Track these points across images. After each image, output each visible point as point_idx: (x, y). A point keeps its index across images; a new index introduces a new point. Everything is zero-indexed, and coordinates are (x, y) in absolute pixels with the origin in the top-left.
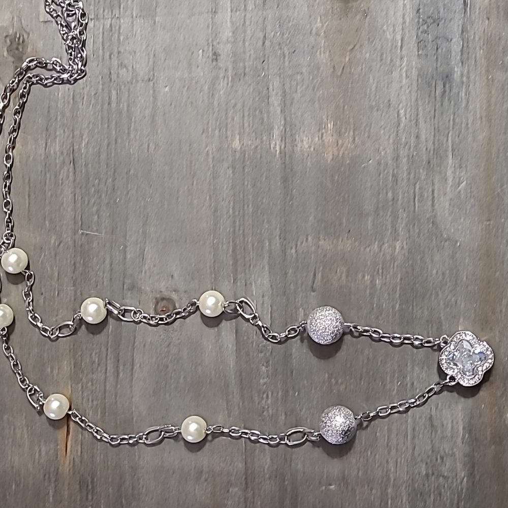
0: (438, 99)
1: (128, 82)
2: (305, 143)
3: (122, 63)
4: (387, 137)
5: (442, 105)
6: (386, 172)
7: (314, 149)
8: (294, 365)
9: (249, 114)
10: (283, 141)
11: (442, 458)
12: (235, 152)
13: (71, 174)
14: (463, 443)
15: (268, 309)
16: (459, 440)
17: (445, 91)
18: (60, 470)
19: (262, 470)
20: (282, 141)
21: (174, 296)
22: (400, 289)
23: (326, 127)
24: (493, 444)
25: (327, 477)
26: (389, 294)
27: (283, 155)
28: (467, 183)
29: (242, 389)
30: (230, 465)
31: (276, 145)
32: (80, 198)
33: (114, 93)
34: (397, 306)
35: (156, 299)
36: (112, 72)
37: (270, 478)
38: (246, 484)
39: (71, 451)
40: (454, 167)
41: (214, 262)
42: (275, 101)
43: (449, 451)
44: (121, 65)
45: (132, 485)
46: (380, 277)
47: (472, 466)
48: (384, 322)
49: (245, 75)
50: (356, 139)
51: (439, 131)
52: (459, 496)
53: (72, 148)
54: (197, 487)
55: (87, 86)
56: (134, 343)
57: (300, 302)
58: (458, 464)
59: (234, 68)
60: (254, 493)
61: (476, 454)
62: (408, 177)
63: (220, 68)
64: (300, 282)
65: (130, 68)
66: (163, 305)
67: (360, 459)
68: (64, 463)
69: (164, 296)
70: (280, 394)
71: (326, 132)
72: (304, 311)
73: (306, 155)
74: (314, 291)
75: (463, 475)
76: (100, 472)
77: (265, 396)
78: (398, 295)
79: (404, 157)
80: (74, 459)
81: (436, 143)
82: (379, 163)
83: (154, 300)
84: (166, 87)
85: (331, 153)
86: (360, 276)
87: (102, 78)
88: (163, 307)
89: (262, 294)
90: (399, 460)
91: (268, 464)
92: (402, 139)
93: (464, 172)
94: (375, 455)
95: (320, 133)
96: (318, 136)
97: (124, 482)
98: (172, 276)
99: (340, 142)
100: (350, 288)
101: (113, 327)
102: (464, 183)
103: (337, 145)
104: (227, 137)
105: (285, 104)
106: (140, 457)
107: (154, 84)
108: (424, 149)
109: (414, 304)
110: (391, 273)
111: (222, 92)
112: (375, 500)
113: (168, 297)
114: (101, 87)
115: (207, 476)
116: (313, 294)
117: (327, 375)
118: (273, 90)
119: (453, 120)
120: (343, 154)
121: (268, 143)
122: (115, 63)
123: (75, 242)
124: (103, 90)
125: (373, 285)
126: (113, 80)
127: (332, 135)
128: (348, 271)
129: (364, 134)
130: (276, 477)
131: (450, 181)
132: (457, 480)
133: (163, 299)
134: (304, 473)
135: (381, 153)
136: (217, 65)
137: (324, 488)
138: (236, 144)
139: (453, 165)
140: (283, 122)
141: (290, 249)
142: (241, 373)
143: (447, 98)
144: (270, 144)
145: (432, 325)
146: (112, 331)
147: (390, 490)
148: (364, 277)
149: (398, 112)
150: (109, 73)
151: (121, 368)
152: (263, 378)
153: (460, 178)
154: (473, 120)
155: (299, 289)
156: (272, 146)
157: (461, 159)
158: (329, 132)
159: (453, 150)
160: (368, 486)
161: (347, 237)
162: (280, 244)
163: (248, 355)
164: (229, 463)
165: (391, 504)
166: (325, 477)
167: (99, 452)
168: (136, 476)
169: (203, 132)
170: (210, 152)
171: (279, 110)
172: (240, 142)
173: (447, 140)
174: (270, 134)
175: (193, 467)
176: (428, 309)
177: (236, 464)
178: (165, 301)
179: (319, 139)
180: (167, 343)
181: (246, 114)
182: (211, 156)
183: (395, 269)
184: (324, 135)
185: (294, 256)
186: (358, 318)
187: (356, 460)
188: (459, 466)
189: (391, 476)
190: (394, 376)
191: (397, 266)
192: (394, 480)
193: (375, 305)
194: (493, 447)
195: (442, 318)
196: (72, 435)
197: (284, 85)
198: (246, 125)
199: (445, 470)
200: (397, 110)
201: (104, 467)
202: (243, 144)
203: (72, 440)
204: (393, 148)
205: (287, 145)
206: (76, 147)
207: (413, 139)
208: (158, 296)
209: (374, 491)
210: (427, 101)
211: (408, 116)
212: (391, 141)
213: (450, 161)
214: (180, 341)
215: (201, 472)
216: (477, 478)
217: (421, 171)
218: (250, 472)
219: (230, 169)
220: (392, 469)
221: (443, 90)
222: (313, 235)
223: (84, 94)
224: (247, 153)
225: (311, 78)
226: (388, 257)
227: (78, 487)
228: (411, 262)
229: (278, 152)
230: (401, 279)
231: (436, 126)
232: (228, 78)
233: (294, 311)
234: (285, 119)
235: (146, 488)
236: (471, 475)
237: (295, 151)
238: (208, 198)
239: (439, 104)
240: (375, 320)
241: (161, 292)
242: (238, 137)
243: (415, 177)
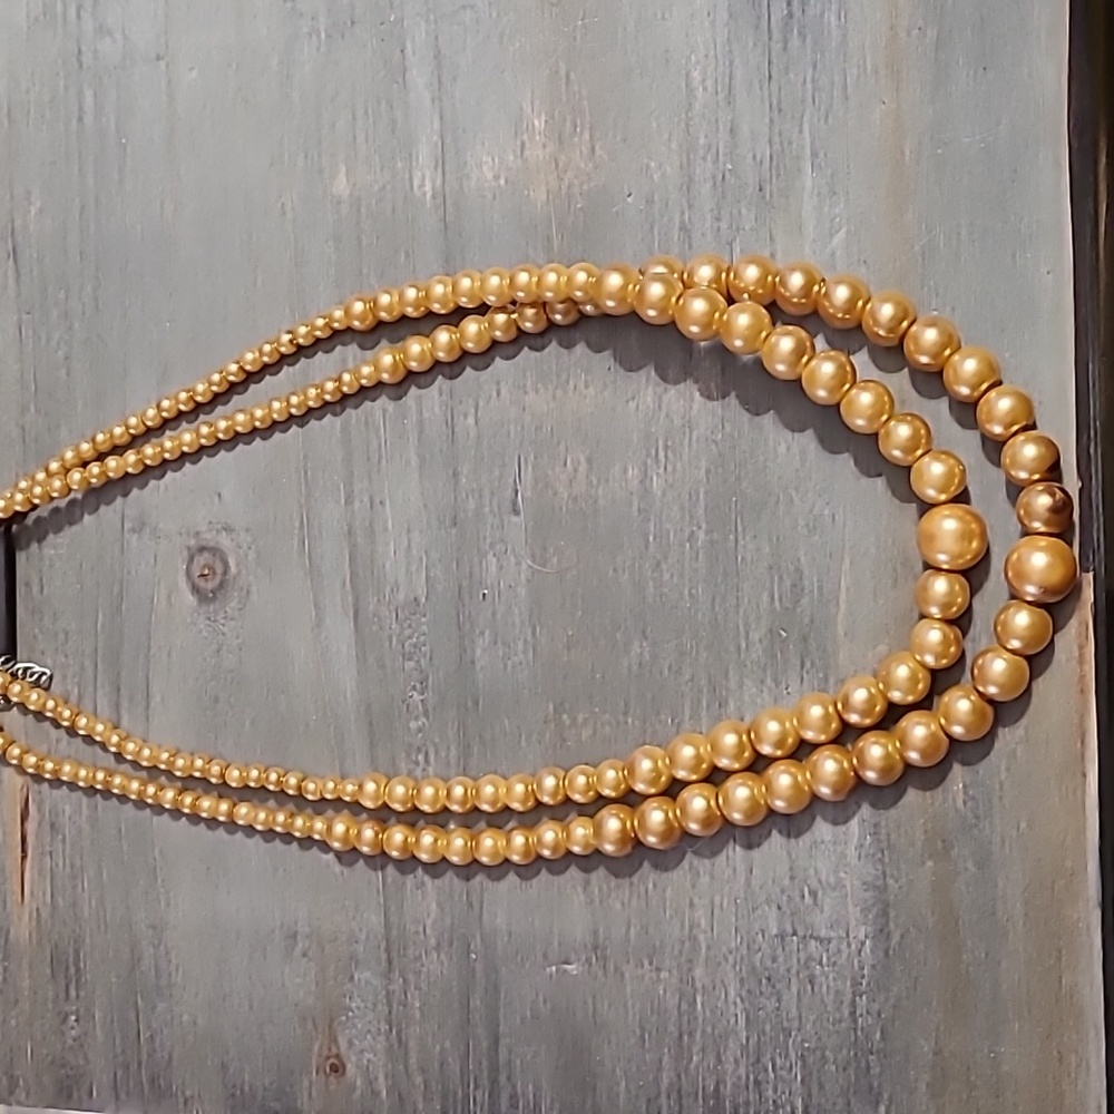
0: (776, 35)
1: (115, 68)
2: (486, 166)
3: (101, 27)
4: (666, 137)
5: (785, 49)
6: (666, 219)
7: (506, 182)
8: (481, 685)
9: (366, 112)
10: (440, 170)
11: (813, 894)
12: (339, 203)
13: (11, 282)
14: (859, 858)
15: (421, 559)
16: (852, 852)
17: (790, 15)
18: (11, 937)
19: (421, 929)
20: (436, 168)
21: (224, 541)
22: (706, 493)
23: (530, 127)
24: (931, 857)
25: (560, 944)
26: (682, 509)
27: (439, 201)
28: (848, 232)
29: (372, 745)
30: (354, 918)
31: (425, 181)
32: (31, 332)
33: (89, 93)
34: (701, 535)
35: (189, 548)
36: (84, 49)
37: (438, 947)
38: (390, 962)
39: (32, 893)
40: (819, 194)
41: (305, 457)
42: (419, 78)
43: (828, 876)
44: (102, 30)
45: (156, 966)
46: (661, 471)
47: (882, 910)
48: (672, 576)
49: (353, 23)
50: (597, 149)
51: (780, 111)
52: (856, 984)
53: (10, 226)
54: (287, 971)
55: (34, 85)
56: (149, 648)
57: (488, 541)
58: (851, 908)
59: (329, 11)
60: (405, 981)
61: (890, 881)
62: (716, 225)
63: (301, 15)
64: (486, 492)
65: (118, 36)
66: (202, 563)
67: (629, 901)
68: (20, 919)
69: (204, 543)
70: (453, 752)
71: (532, 139)
72: (498, 560)
73: (490, 196)
74: (516, 512)
75: (862, 937)
76: (91, 936)
77: (421, 758)
78: (701, 511)
79: (705, 181)
80: (37, 909)
81: (776, 139)
82: (650, 202)
83: (185, 553)
84: (192, 69)
85: (543, 188)
86: (617, 469)
87: (64, 63)
88: (204, 567)
89: (406, 526)
90: (717, 902)
91: (433, 915)
92: (698, 138)
93: (842, 205)
94: (664, 891)
95: (519, 143)
96: (514, 151)
97: (139, 960)
98: (219, 495)
99: (563, 159)
100: (596, 502)
101: (104, 616)
102: (844, 230)
103: (557, 166)
104: (321, 171)
105: (440, 82)
106: (168, 905)
107: (167, 65)
108: (750, 155)
109: (740, 528)
110: (685, 457)
111: (307, 68)
112: (668, 994)
113: (212, 544)
114: (62, 84)
115: (307, 944)
116: (514, 519)
117: (551, 707)
118: (414, 53)
119: (813, 80)
120: (569, 187)
121: (407, 176)
122: (88, 24)
123: (24, 430)
124: (66, 88)
125: (645, 491)
126: (85, 66)
127: (544, 146)
128: (589, 461)
129: (615, 136)
130: (451, 944)
131: (810, 228)
132: (849, 945)
133: (202, 549)
134: (510, 935)
135: (652, 176)
136: (293, 9)
137: (554, 968)
138: (341, 185)
139: (816, 192)
140: (437, 125)
141: (462, 418)
142: (369, 707)
143: (795, 31)
144: (411, 179)
145: (781, 578)
146: (103, 626)
147: (698, 972)
148: (625, 471)
149: (688, 75)
150: (76, 51)
151: (125, 703)
152: (417, 719)
153: (832, 220)
154: (858, 77)
155: (487, 509)
156: (416, 183)
157: (832, 175)
158: (538, 138)
159: (814, 155)
160: (651, 964)
161: (586, 382)
162: (440, 407)
163: (382, 667)
164: (350, 914)
165: (702, 1004)
166: (556, 944)
167: (86, 895)
168: (162, 948)
169: (272, 165)
170: (288, 208)
171: (427, 96)
172: (348, 180)
173: (801, 132)
174: (410, 155)
175: (278, 924)
176: (770, 540)
177: (365, 916)
178: (206, 555)
179: (516, 157)
180: (214, 647)
181: (360, 112)
182: (289, 216)
183: (694, 445)
184: (527, 145)
185: (473, 433)
186: (615, 570)
187: (623, 904)
188: (854, 913)
189: (701, 937)
190: (699, 701)
191: (698, 439)
192: (709, 948)
193: (651, 538)
194: (930, 863)
195: (803, 559)
196: (32, 858)
197: (436, 38)
198: (361, 138)
199: (820, 922)
200: (684, 72)
201: (99, 927)
202: (354, 185)
203: (32, 868)
204: (678, 163)
205: (448, 177)
206: (18, 223)
207: (723, 136)
208: (192, 542)
209: (664, 975)
210: (751, 44)
211: (709, 83)
212: (674, 146)
213: (809, 183)
214: (240, 641)
215: (294, 936)
216: (896, 938)
217: (744, 211)
218: (394, 933)
219: (331, 243)
220: (703, 922)
221: (786, 12)
222: (510, 382)
223: (29, 102)
224: (364, 203)
225: (494, 14)
226: (677, 422)
227: (48, 971)
228: (728, 428)
229: (429, 196)
230: (708, 472)
231: (775, 102)
232: (319, 36)
233: (476, 560)
234: (441, 118)
235: (183, 973)
236: (882, 933)
237: (466, 190)
238: (287, 311)
239: (780, 46)
240: (653, 572)
241: (197, 534)
242: (344, 169)
243: (730, 227)
